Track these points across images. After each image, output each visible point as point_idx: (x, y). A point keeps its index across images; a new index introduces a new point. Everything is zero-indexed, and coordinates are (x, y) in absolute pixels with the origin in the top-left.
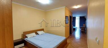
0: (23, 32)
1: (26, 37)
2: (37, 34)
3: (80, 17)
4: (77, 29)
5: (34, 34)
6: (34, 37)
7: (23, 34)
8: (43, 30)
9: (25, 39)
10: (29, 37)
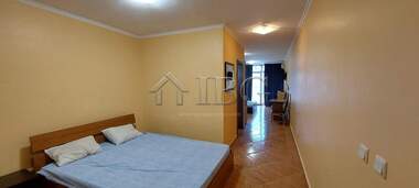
0: (31, 138)
1: (50, 160)
2: (103, 139)
3: (266, 65)
4: (258, 107)
5: (89, 142)
6: (89, 154)
7: (31, 147)
8: (128, 119)
9: (41, 172)
10: (62, 161)
